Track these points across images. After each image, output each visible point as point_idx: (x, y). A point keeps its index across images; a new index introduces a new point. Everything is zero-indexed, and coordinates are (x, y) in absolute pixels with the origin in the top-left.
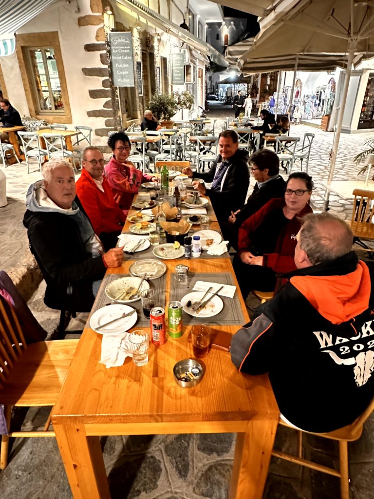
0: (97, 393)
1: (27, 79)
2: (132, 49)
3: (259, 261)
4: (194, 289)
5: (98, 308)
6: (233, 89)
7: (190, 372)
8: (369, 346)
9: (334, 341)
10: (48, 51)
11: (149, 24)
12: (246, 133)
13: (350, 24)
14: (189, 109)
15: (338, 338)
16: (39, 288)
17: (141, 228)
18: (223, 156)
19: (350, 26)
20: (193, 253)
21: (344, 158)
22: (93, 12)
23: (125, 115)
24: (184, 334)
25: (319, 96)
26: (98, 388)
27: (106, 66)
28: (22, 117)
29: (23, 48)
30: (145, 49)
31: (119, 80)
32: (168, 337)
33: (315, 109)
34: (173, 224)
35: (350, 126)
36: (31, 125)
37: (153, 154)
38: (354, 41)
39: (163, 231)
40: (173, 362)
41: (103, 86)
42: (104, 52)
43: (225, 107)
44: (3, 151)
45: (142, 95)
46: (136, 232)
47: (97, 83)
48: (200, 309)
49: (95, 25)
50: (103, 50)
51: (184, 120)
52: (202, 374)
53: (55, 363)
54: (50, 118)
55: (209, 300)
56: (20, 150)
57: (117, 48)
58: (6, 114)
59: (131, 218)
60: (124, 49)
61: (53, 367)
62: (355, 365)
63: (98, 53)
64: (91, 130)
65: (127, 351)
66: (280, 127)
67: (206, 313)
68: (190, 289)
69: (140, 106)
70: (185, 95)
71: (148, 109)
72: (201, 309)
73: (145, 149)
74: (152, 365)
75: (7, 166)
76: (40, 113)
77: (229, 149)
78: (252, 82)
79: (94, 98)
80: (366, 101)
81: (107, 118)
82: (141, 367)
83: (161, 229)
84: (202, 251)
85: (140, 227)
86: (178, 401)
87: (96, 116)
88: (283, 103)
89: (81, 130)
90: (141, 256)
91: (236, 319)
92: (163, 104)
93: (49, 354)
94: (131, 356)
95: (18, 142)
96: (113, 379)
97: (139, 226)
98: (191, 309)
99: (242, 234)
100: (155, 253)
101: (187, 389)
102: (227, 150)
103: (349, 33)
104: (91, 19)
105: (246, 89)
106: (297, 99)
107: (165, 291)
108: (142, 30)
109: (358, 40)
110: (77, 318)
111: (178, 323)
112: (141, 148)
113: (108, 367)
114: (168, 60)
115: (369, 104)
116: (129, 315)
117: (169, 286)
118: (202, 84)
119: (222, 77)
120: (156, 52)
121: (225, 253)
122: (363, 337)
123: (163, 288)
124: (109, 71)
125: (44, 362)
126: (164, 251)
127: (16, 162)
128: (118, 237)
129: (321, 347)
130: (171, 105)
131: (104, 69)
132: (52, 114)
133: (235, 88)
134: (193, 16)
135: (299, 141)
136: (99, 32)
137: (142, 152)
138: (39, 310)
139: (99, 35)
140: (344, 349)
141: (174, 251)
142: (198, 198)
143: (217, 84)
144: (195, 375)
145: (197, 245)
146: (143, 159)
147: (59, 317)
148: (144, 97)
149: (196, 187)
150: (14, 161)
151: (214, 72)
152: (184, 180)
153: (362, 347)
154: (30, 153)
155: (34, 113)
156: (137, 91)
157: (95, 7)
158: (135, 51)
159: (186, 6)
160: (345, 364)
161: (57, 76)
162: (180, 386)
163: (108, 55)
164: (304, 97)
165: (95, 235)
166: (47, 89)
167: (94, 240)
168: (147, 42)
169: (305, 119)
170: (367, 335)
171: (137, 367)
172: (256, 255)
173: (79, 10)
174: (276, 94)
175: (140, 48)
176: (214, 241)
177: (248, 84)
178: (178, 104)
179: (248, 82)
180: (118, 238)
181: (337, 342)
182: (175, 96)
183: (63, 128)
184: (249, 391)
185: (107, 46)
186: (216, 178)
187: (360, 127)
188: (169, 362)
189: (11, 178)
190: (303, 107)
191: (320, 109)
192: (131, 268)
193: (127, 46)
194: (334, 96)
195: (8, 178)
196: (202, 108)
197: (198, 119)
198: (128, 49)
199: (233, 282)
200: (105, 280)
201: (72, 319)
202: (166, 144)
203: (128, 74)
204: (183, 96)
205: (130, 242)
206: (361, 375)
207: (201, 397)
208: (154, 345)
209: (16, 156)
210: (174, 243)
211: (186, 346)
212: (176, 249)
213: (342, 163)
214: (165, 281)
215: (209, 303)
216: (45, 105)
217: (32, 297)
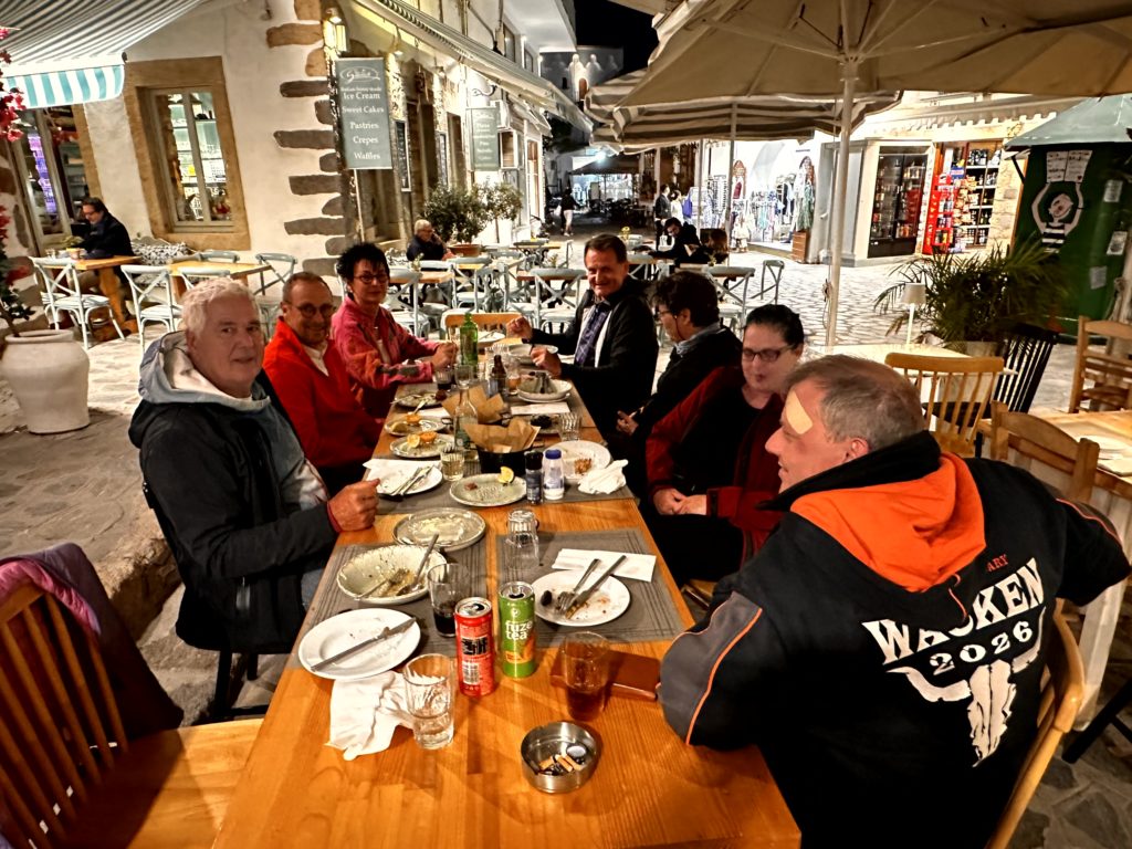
0: (323, 824)
1: (147, 154)
2: (385, 93)
3: (698, 506)
4: (554, 567)
5: (318, 620)
6: (602, 185)
7: (564, 755)
8: (996, 647)
9: (914, 642)
10: (197, 102)
11: (422, 46)
12: (638, 265)
13: (841, 28)
14: (513, 219)
15: (924, 634)
16: (163, 613)
17: (419, 447)
18: (597, 291)
19: (841, 33)
20: (546, 491)
21: (848, 314)
22: (299, 18)
23: (372, 231)
24: (539, 669)
25: (782, 194)
26: (324, 813)
27: (329, 128)
28: (132, 237)
29: (140, 90)
30: (414, 97)
31: (358, 155)
32: (500, 679)
33: (776, 219)
34: (495, 430)
35: (853, 251)
36: (153, 255)
37: (437, 310)
38: (851, 61)
39: (473, 446)
40: (517, 735)
41: (322, 169)
42: (326, 98)
43: (588, 221)
44: (85, 310)
45: (409, 190)
46: (406, 454)
47: (309, 163)
48: (574, 609)
49: (307, 44)
50: (322, 94)
51: (502, 244)
52: (593, 758)
53: (203, 783)
54: (200, 239)
55: (594, 589)
56: (125, 311)
57: (353, 90)
58: (95, 230)
59: (393, 426)
60: (369, 92)
61: (198, 792)
62: (970, 699)
63: (313, 100)
64: (294, 262)
65: (398, 713)
66: (710, 250)
67: (589, 616)
68: (545, 568)
69: (404, 213)
70: (503, 190)
71: (423, 217)
72: (578, 609)
73: (419, 298)
74: (466, 745)
75: (93, 346)
76: (176, 230)
77: (609, 276)
78: (642, 169)
79: (301, 194)
80: (879, 202)
81: (331, 237)
82: (436, 751)
83: (468, 442)
84: (567, 486)
85: (417, 442)
86: (540, 828)
87: (306, 233)
88: (709, 208)
89: (271, 263)
90: (421, 503)
91: (665, 626)
92: (455, 207)
93: (186, 761)
94: (409, 725)
95: (122, 293)
96: (365, 786)
97: (412, 441)
98: (553, 610)
99: (654, 450)
100: (455, 493)
101: (559, 797)
102: (605, 278)
103: (840, 48)
104: (296, 32)
105: (630, 184)
106: (737, 201)
107: (486, 576)
108: (407, 60)
109: (860, 61)
110: (258, 681)
111: (525, 636)
112: (408, 296)
113: (349, 756)
114: (463, 120)
115: (884, 208)
116: (397, 630)
117: (494, 563)
118: (536, 170)
119: (579, 162)
120: (437, 104)
121: (620, 489)
122: (978, 628)
123: (479, 568)
124: (335, 138)
125: (175, 780)
126: (477, 491)
127: (117, 336)
128: (365, 465)
129: (887, 662)
130: (474, 210)
131: (326, 133)
132: (202, 229)
133: (608, 184)
134: (514, 38)
135: (753, 275)
136: (313, 58)
137: (412, 305)
138: (161, 664)
139: (314, 64)
140: (940, 660)
141: (502, 489)
142: (547, 381)
143: (569, 174)
144: (579, 760)
145: (556, 471)
146: (414, 320)
147: (215, 680)
148: (414, 194)
149: (541, 360)
150: (110, 334)
151: (561, 152)
152: (512, 348)
153: (981, 652)
154: (150, 313)
155: (161, 228)
156: (397, 181)
157: (305, 10)
158: (393, 100)
159: (497, 17)
160: (945, 699)
161: (219, 154)
162: (541, 791)
163: (334, 105)
164: (753, 196)
165: (308, 462)
166: (194, 180)
167: (305, 473)
168: (417, 82)
169: (758, 240)
170: (987, 623)
171: (427, 753)
172: (688, 493)
173: (269, 14)
174: (694, 191)
175: (402, 94)
176: (593, 464)
177: (633, 175)
178: (488, 209)
179: (635, 171)
180: (365, 468)
181: (923, 645)
182: (480, 192)
183: (230, 258)
184: (716, 790)
185: (329, 86)
186: (583, 342)
187: (873, 253)
188: (508, 736)
189: (101, 371)
190: (753, 215)
191: (787, 220)
192: (399, 529)
193: (374, 87)
194: (814, 192)
195: (94, 371)
196: (538, 219)
197: (532, 240)
198: (376, 92)
199: (644, 546)
200: (333, 559)
201: (248, 684)
202: (463, 290)
203: (377, 144)
204: (498, 193)
205: (394, 474)
206: (984, 727)
207: (598, 814)
208: (468, 698)
209: (114, 322)
210: (499, 471)
211: (548, 696)
212: (505, 485)
213: (846, 323)
214: (483, 554)
215: (596, 595)
216: (188, 209)
217: (145, 635)
